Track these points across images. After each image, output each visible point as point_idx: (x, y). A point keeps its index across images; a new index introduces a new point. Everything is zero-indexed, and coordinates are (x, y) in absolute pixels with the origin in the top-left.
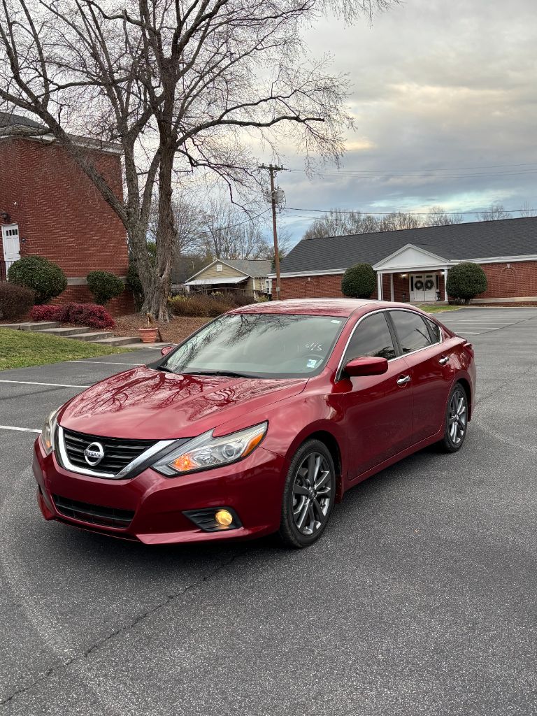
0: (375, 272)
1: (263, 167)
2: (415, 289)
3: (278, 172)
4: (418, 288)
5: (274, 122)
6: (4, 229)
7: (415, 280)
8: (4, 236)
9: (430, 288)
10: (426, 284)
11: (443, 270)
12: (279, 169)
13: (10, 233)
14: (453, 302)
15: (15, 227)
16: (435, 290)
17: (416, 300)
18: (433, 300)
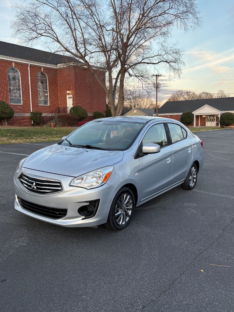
0: (193, 114)
1: (154, 75)
2: (208, 121)
3: (159, 77)
4: (209, 121)
5: (159, 62)
6: (68, 96)
7: (208, 118)
8: (67, 99)
9: (214, 121)
10: (212, 120)
11: (219, 115)
12: (160, 76)
13: (69, 98)
14: (222, 127)
15: (71, 96)
16: (215, 122)
17: (208, 126)
18: (215, 125)
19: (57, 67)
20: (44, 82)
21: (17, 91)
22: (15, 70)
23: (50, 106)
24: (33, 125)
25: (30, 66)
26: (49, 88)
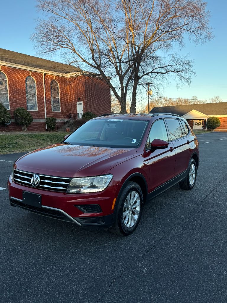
2: (195, 125)
4: (196, 125)
5: (166, 72)
6: (78, 103)
7: (195, 122)
8: (78, 105)
9: (200, 125)
10: (199, 124)
11: (205, 119)
13: (79, 104)
14: (208, 130)
15: (82, 102)
16: (202, 126)
17: (195, 129)
18: (201, 129)
19: (67, 75)
20: (56, 89)
21: (33, 98)
22: (31, 78)
23: (61, 112)
24: (47, 130)
25: (45, 75)
26: (60, 95)
